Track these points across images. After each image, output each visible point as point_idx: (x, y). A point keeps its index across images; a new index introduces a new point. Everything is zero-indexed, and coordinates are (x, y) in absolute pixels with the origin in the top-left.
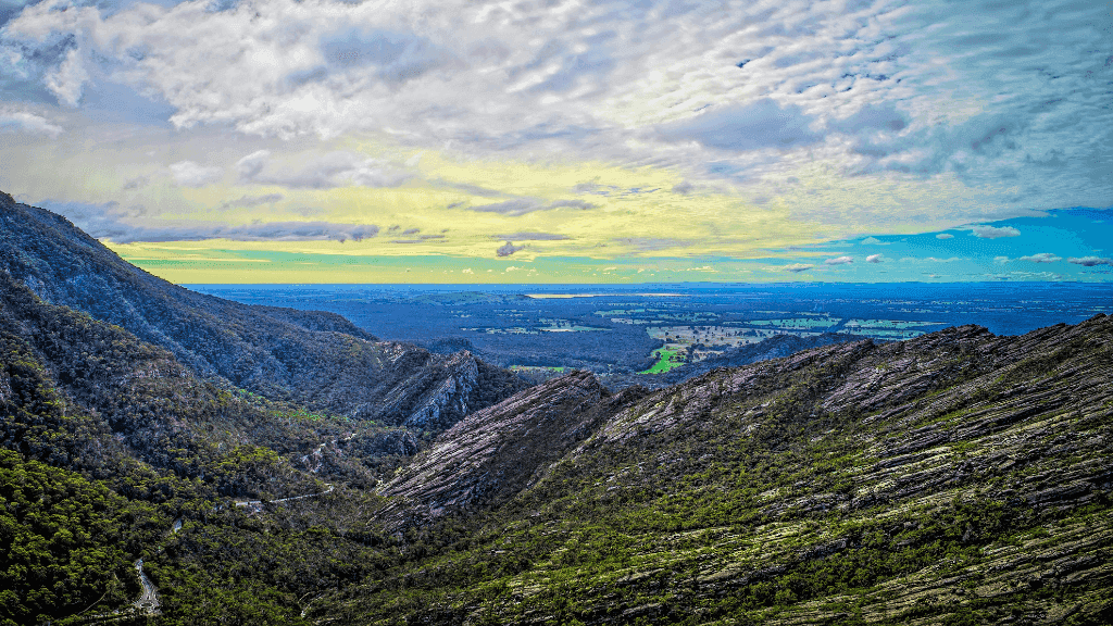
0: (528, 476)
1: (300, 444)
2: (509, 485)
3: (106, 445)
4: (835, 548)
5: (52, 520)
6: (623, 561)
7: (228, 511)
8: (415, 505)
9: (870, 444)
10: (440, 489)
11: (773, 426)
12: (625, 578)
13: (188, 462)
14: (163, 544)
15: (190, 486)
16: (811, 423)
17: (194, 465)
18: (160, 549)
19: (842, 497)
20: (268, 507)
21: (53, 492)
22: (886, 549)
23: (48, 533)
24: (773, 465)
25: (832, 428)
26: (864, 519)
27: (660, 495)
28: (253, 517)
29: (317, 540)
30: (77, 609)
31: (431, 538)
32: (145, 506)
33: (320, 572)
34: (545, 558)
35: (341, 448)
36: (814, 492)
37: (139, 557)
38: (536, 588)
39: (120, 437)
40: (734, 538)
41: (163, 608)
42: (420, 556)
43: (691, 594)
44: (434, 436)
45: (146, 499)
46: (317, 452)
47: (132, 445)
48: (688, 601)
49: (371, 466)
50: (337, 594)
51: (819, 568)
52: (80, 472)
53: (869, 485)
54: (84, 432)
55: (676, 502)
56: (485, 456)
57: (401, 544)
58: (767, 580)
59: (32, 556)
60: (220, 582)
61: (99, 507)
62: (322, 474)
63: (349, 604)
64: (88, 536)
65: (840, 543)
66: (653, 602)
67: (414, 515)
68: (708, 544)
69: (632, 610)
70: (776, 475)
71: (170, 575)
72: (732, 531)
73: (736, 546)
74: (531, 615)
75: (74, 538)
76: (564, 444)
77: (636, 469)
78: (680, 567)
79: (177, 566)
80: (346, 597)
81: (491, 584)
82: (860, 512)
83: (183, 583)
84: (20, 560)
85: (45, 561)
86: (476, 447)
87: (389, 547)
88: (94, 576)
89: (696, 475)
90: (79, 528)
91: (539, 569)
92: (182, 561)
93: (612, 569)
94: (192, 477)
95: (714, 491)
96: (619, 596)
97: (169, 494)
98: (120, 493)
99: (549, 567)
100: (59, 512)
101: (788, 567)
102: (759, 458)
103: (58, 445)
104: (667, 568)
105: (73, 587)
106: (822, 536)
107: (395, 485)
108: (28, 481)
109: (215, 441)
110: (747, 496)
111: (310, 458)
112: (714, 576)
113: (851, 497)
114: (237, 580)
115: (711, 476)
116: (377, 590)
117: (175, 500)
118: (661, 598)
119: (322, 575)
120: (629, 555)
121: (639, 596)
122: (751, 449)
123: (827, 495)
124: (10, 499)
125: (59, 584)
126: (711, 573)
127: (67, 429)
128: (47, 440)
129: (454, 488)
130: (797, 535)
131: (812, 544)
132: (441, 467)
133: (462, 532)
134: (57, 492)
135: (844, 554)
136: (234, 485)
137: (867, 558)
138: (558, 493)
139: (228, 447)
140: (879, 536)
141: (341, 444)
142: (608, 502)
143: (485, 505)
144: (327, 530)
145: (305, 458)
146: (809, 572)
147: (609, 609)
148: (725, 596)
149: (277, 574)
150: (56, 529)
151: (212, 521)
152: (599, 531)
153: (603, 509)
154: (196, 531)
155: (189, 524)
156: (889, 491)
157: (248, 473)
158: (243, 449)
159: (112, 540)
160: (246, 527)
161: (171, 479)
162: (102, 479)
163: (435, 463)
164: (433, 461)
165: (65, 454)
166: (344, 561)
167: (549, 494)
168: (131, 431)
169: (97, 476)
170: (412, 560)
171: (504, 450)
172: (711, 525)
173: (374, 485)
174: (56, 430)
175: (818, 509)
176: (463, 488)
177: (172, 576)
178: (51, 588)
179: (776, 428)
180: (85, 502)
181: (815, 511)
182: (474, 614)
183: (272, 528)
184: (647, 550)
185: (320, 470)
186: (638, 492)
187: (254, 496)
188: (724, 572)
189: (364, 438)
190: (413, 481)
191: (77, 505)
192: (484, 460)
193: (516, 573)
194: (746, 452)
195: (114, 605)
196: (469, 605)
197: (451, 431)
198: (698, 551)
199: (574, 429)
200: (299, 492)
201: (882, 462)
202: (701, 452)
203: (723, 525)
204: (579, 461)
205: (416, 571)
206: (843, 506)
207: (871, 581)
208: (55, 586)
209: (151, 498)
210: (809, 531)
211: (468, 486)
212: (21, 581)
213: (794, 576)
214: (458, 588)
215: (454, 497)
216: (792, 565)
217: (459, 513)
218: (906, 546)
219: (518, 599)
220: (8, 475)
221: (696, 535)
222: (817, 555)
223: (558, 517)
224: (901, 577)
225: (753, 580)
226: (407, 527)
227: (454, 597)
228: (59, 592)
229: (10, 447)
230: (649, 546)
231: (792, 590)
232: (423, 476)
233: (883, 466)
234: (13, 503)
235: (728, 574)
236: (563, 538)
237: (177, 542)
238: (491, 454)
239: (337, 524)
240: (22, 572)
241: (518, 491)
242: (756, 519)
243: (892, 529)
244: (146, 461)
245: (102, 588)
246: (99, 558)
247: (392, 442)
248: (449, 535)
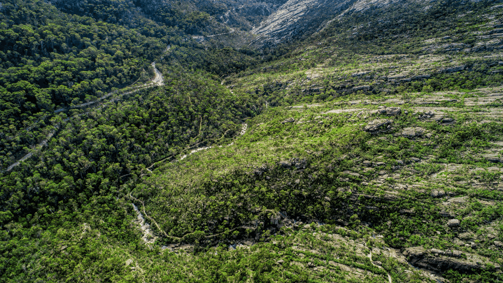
0: (318, 27)
1: (219, 11)
2: (309, 30)
3: (133, 13)
4: (458, 69)
5: (113, 47)
6: (355, 66)
7: (189, 41)
8: (269, 38)
9: (491, 20)
10: (280, 31)
11: (439, 7)
12: (355, 73)
13: (171, 19)
14: (163, 55)
15: (173, 30)
16: (460, 7)
17: (174, 20)
18: (162, 57)
19: (469, 45)
20: (207, 39)
21: (112, 35)
22: (485, 73)
23: (112, 53)
24: (435, 27)
25: (471, 10)
26: (477, 57)
27: (376, 38)
28: (201, 43)
29: (227, 53)
30: (128, 84)
31: (275, 52)
32: (153, 39)
33: (228, 66)
34: (322, 63)
35: (237, 12)
36: (453, 42)
37: (153, 62)
38: (317, 75)
39: (139, 9)
40: (407, 60)
41: (165, 82)
42: (270, 60)
43: (384, 83)
44: (278, 7)
45: (154, 36)
46: (227, 14)
47: (145, 12)
48: (382, 85)
49: (250, 21)
50: (236, 75)
51: (447, 78)
52: (123, 25)
53: (484, 41)
54: (122, 7)
55: (384, 42)
56: (299, 16)
57: (262, 55)
58: (420, 80)
59: (106, 63)
60: (188, 71)
61: (133, 41)
62: (229, 24)
63: (240, 79)
64: (130, 53)
65: (461, 67)
66: (366, 85)
67: (268, 42)
68: (395, 62)
69: (357, 87)
70: (435, 32)
71: (167, 69)
72: (408, 57)
73: (408, 64)
74: (314, 86)
75: (124, 55)
76: (335, 12)
77: (367, 25)
78: (380, 71)
79: (169, 65)
80: (239, 77)
81: (298, 72)
82: (476, 54)
83: (172, 71)
84: (101, 66)
85: (112, 65)
86: (296, 12)
87: (257, 56)
88: (135, 70)
89: (395, 30)
90: (126, 50)
91: (319, 67)
92: (172, 62)
93: (350, 69)
94: (173, 26)
95: (402, 37)
96: (352, 81)
97: (164, 34)
98: (142, 34)
99: (323, 67)
100: (116, 44)
101: (432, 76)
102: (428, 23)
103: (111, 14)
104: (374, 70)
105: (126, 76)
106: (452, 63)
107: (260, 29)
108: (99, 31)
109: (182, 9)
110: (418, 41)
111: (224, 17)
112: (396, 76)
113: (473, 46)
114: (195, 70)
115: (402, 30)
116: (252, 74)
117: (167, 36)
118: (370, 83)
119: (229, 68)
120: (359, 63)
121: (361, 81)
122: (425, 18)
123: (459, 44)
124: (92, 39)
125: (120, 75)
126: (394, 74)
127: (114, 6)
128: (105, 12)
129: (285, 31)
130: (439, 61)
131: (446, 66)
132: (280, 21)
133: (288, 50)
134: (114, 35)
135: (462, 73)
136: (192, 29)
137: (473, 76)
138: (330, 35)
139: (188, 12)
140: (483, 67)
141: (237, 10)
142: (352, 39)
143: (298, 39)
144: (231, 49)
145: (221, 17)
146: (442, 79)
147: (347, 86)
148: (399, 85)
149: (211, 67)
150: (115, 51)
151: (183, 45)
152: (346, 52)
153: (349, 42)
154: (177, 49)
155: (174, 47)
156: (495, 45)
157: (197, 24)
158: (194, 13)
159: (141, 55)
160: (197, 47)
161: (164, 27)
162: (133, 28)
163: (278, 20)
164: (277, 18)
165: (115, 17)
166: (238, 62)
167: (326, 35)
168: (144, 6)
169: (131, 27)
170: (266, 62)
171: (308, 14)
172: (398, 53)
173: (251, 29)
174: (109, 7)
175: (453, 50)
176: (289, 31)
177: (168, 69)
178: (116, 76)
179: (440, 9)
180: (127, 39)
181: (452, 51)
182: (290, 85)
183: (209, 47)
184: (367, 62)
185: (228, 22)
186: (366, 35)
187: (200, 34)
188: (401, 75)
189: (247, 8)
190: (268, 27)
191: (123, 40)
192: (299, 18)
193: (309, 68)
194: (422, 20)
195: (144, 82)
196: (289, 81)
197: (285, 5)
198: (390, 64)
199: (341, 5)
200: (220, 32)
201: (495, 30)
202: (400, 18)
203: (404, 53)
204: (341, 20)
205: (268, 66)
206: (467, 50)
207: (473, 87)
208: (118, 75)
209: (156, 36)
210: (446, 60)
211: (291, 30)
212: (103, 75)
213: (434, 80)
214: (284, 74)
215: (286, 35)
216: (434, 75)
217: (287, 42)
218: (497, 73)
219: (309, 79)
220: (89, 29)
221: (390, 57)
222: (447, 72)
223: (329, 45)
224: (490, 87)
225: (413, 80)
226: (264, 47)
227: (283, 78)
228: (120, 78)
229: (88, 15)
230: (368, 60)
231: (432, 86)
232: (272, 25)
233: (495, 32)
234: (94, 41)
235: (402, 76)
236: (331, 54)
237: (169, 55)
238: (302, 16)
239: (236, 46)
240: (102, 71)
241: (313, 33)
242: (420, 52)
243: (491, 64)
244: (152, 19)
245: (139, 75)
246: (136, 63)
247: (260, 10)
248: (282, 51)
